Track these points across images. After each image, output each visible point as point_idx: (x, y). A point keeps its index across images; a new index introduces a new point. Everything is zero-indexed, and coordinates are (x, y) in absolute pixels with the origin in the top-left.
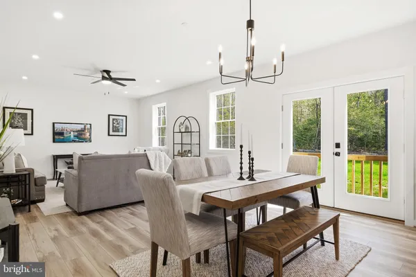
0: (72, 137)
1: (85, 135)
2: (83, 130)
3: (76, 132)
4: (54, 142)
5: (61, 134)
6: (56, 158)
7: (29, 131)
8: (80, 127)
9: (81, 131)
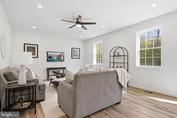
0: (55, 59)
1: (61, 58)
2: (60, 56)
3: (58, 56)
4: (47, 61)
5: (51, 57)
6: (48, 69)
7: (36, 56)
8: (59, 54)
9: (59, 56)
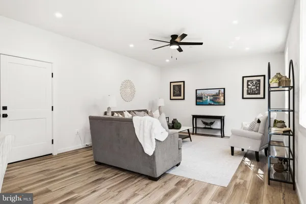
1: (219, 99)
2: (218, 95)
3: (212, 96)
5: (201, 98)
7: (182, 97)
8: (215, 92)
9: (216, 95)
